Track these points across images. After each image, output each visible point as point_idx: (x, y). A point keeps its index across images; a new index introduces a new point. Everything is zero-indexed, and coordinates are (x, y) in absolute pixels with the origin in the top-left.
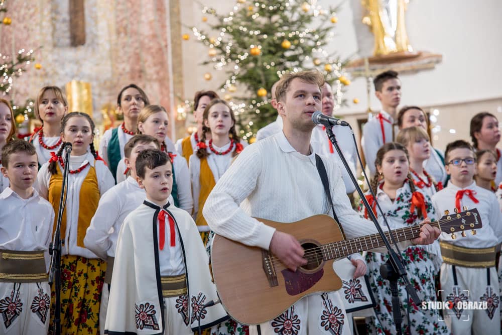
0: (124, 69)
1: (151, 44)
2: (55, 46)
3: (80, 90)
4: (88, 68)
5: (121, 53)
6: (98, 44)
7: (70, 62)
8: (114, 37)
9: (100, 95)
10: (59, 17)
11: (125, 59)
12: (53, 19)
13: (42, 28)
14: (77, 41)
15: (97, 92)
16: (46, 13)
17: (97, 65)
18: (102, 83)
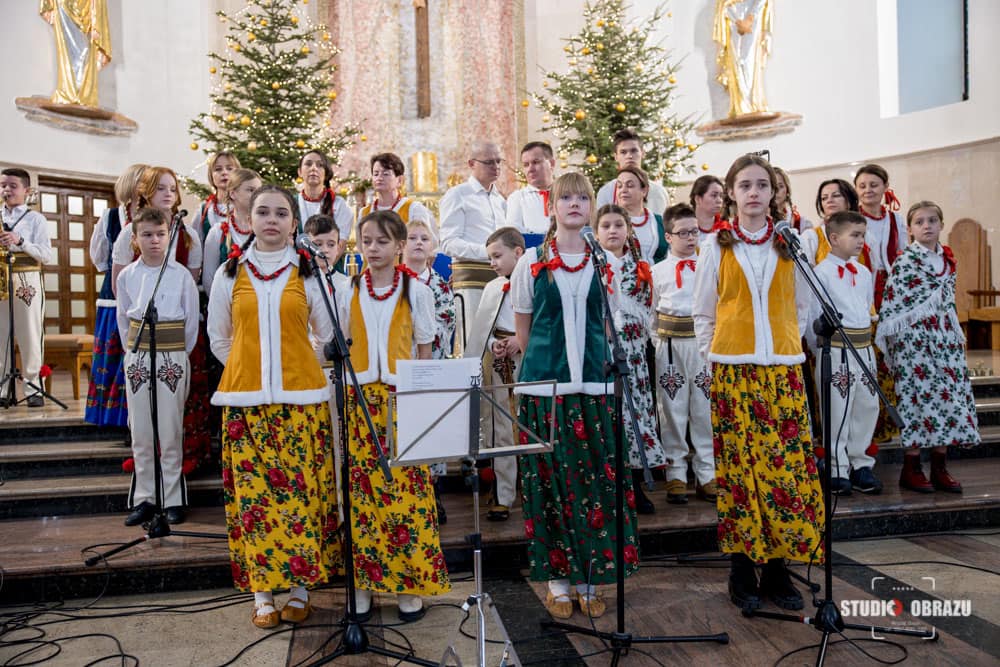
0: (470, 139)
1: (498, 113)
2: (403, 118)
3: (426, 162)
4: (434, 139)
5: (467, 123)
6: (445, 115)
7: (417, 133)
8: (461, 107)
9: (445, 166)
10: (407, 90)
11: (471, 128)
12: (402, 91)
13: (390, 101)
14: (423, 112)
15: (443, 163)
16: (394, 86)
17: (443, 135)
18: (448, 154)
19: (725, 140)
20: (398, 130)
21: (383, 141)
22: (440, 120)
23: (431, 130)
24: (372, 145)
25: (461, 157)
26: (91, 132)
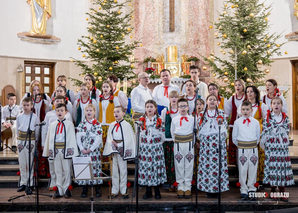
0: (191, 40)
1: (203, 29)
2: (164, 32)
3: (172, 50)
4: (176, 40)
5: (190, 33)
6: (181, 30)
7: (170, 38)
8: (188, 27)
10: (166, 21)
11: (192, 35)
12: (164, 21)
13: (159, 25)
14: (172, 30)
15: (180, 50)
16: (161, 19)
17: (180, 39)
18: (182, 46)
20: (162, 37)
21: (156, 42)
22: (179, 33)
23: (176, 37)
24: (151, 43)
25: (187, 47)
26: (43, 44)
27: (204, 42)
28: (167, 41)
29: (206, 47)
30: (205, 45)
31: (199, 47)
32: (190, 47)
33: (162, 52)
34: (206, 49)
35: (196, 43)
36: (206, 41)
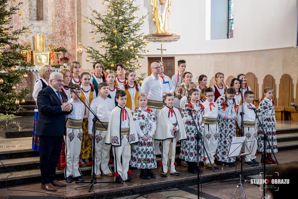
0: (58, 31)
1: (69, 21)
2: (30, 20)
3: (40, 38)
4: (43, 29)
5: (57, 24)
6: (47, 20)
7: (36, 26)
8: (54, 18)
9: (48, 41)
10: (32, 8)
11: (58, 26)
12: (30, 9)
13: (25, 12)
14: (39, 18)
15: (47, 39)
16: (27, 6)
17: (47, 28)
18: (49, 36)
19: (154, 41)
20: (28, 25)
22: (46, 22)
23: (42, 26)
25: (54, 38)
27: (70, 34)
28: (33, 29)
29: (72, 39)
30: (71, 37)
31: (65, 39)
32: (57, 38)
33: (28, 40)
34: (72, 41)
35: (63, 34)
36: (72, 34)
